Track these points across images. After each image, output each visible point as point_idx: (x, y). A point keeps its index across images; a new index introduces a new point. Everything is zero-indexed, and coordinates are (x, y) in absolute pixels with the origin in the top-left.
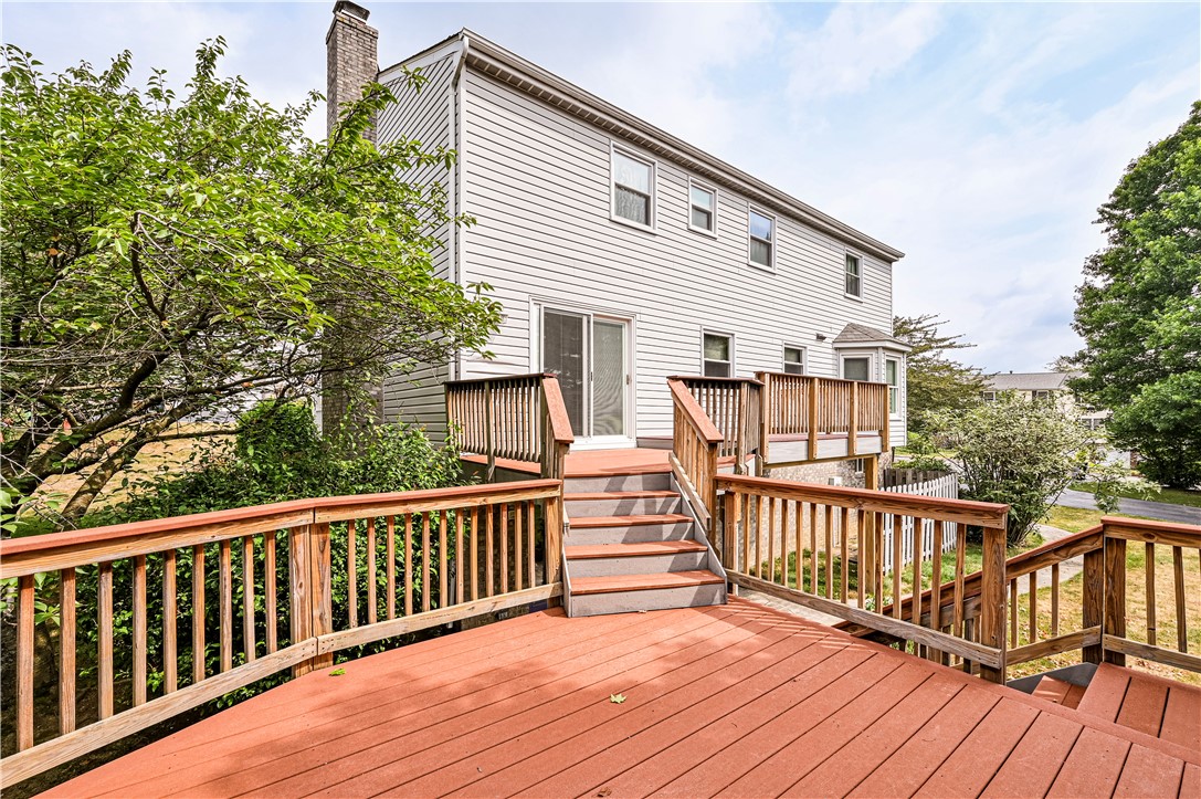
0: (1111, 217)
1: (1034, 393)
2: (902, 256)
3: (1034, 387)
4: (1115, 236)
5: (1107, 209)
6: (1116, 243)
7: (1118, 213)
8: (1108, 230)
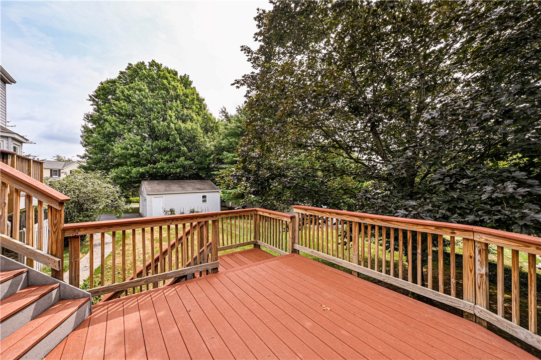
0: (94, 100)
1: (51, 170)
2: (15, 82)
3: (51, 167)
4: (95, 109)
5: (93, 97)
6: (95, 111)
7: (97, 100)
8: (92, 105)
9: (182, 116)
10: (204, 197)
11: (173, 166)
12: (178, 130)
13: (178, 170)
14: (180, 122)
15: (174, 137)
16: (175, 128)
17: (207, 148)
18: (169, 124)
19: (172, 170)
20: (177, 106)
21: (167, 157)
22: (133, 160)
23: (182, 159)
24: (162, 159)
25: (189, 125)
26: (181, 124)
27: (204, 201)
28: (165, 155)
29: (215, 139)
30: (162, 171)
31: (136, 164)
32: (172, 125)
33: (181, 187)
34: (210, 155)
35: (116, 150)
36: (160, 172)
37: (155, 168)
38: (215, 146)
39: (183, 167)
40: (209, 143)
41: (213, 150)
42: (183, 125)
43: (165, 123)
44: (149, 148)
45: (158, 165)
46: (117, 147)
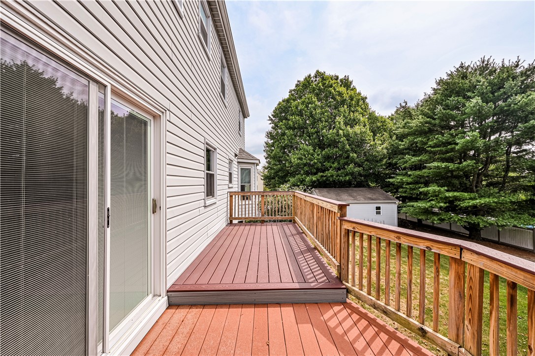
9: (349, 121)
10: (378, 208)
11: (342, 173)
12: (347, 136)
13: (347, 178)
14: (348, 128)
15: (344, 143)
16: (344, 134)
17: (378, 152)
18: (338, 132)
19: (341, 178)
20: (345, 111)
21: (336, 165)
22: (306, 168)
23: (351, 166)
24: (331, 167)
25: (357, 129)
26: (349, 129)
27: (378, 213)
28: (333, 163)
29: (384, 141)
30: (331, 180)
31: (307, 173)
32: (341, 132)
33: (351, 196)
34: (381, 160)
35: (293, 160)
36: (330, 180)
37: (324, 177)
38: (386, 148)
39: (352, 174)
40: (380, 146)
41: (386, 153)
42: (350, 130)
43: (335, 131)
44: (320, 157)
45: (328, 173)
46: (294, 158)
